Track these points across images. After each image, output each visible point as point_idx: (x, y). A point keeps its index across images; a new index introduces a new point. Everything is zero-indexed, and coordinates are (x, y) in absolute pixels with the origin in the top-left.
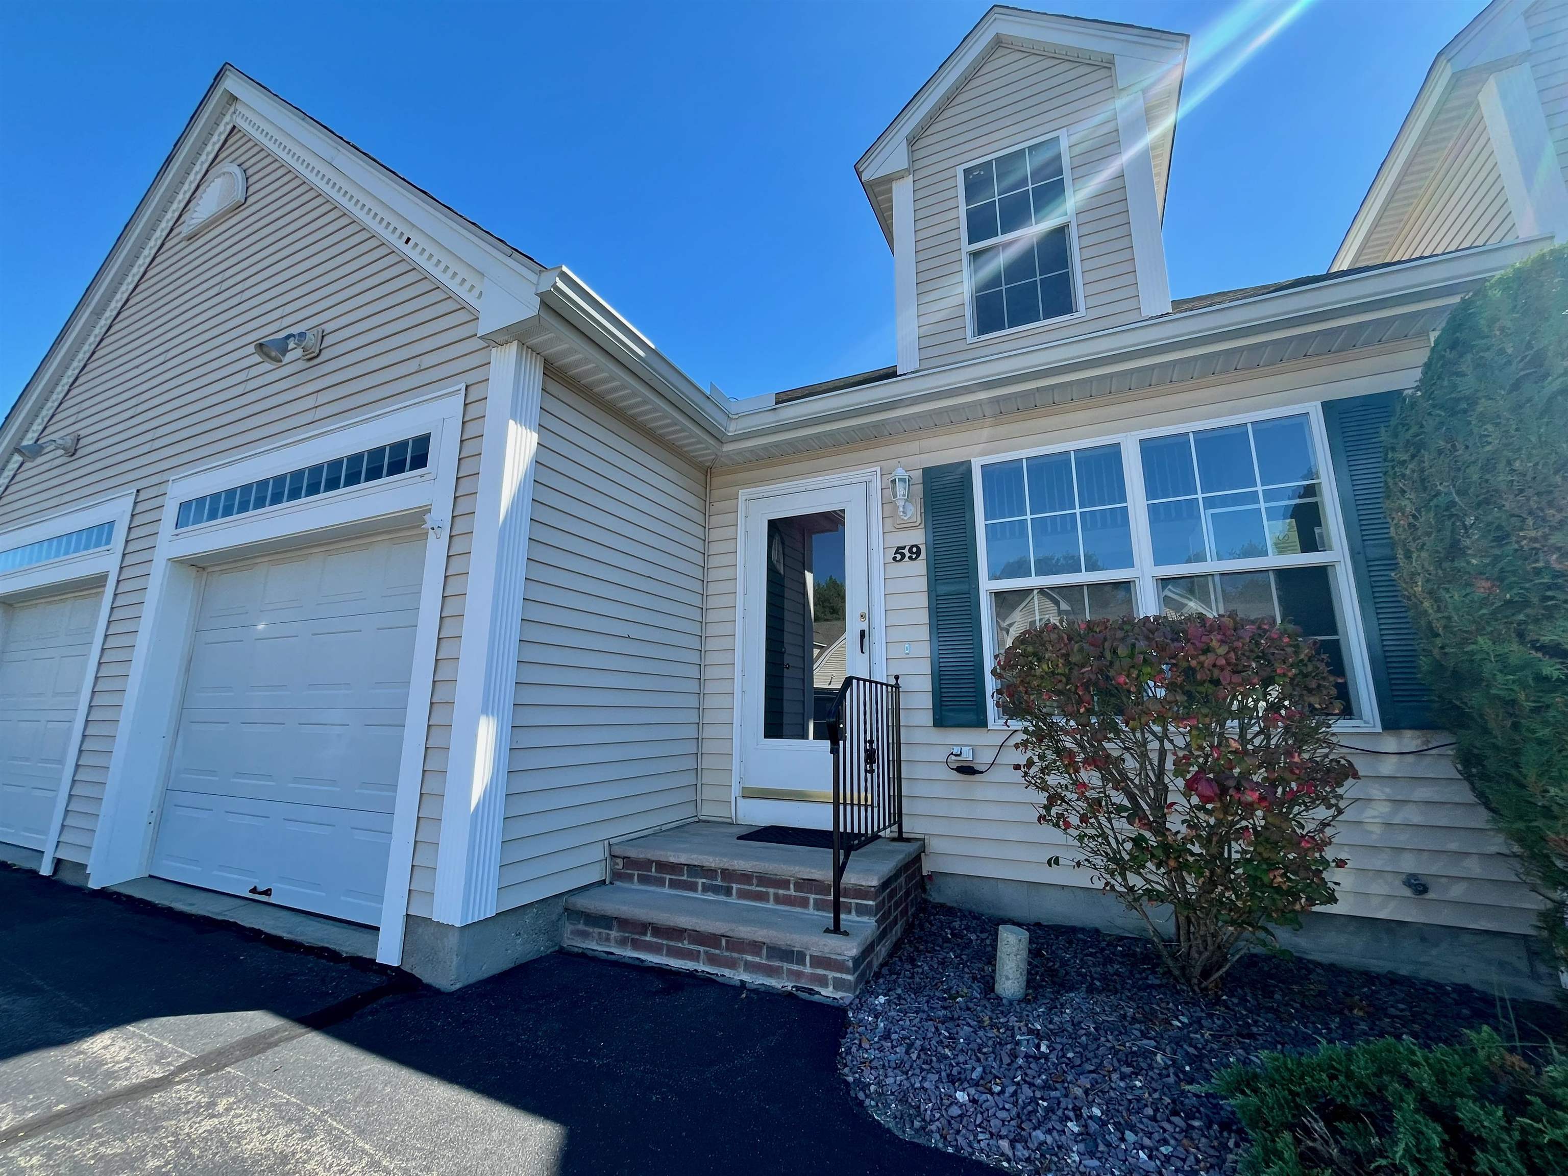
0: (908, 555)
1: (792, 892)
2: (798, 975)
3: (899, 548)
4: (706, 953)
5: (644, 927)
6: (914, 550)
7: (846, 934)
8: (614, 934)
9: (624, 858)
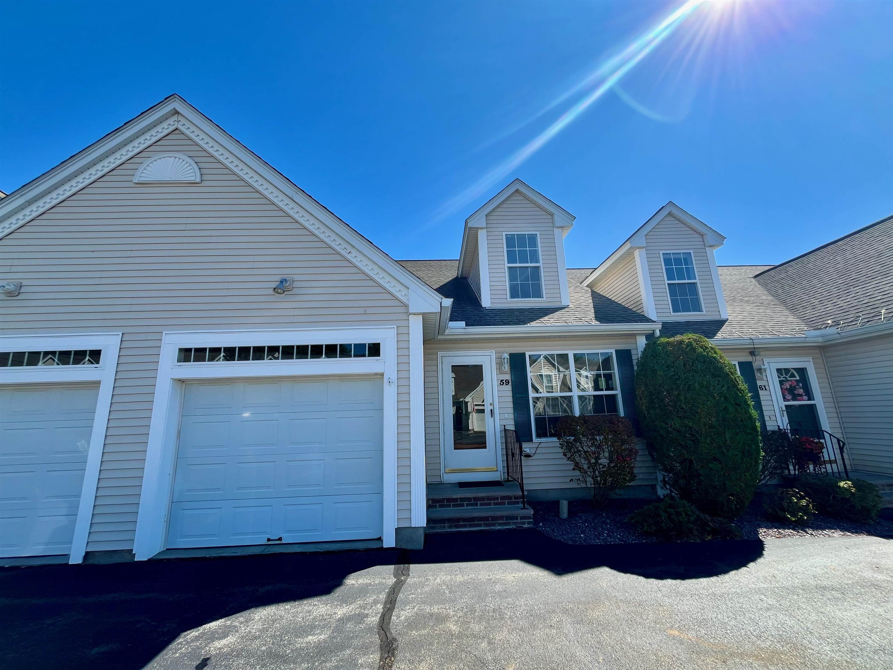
0: (505, 383)
2: (516, 523)
3: (501, 380)
4: (484, 524)
5: (458, 520)
6: (507, 381)
7: (527, 509)
9: (432, 500)
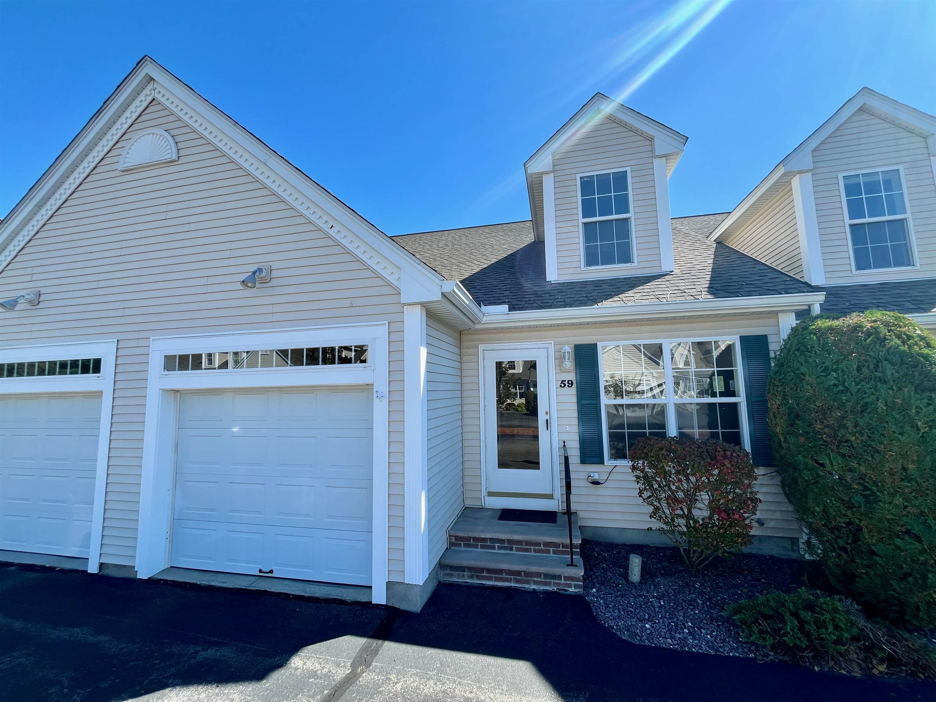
0: (567, 384)
1: (542, 547)
2: (559, 584)
3: (562, 381)
4: (515, 579)
5: (482, 570)
6: (570, 382)
7: (576, 566)
8: (466, 574)
9: (455, 536)
